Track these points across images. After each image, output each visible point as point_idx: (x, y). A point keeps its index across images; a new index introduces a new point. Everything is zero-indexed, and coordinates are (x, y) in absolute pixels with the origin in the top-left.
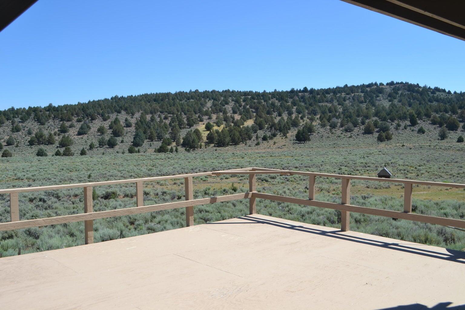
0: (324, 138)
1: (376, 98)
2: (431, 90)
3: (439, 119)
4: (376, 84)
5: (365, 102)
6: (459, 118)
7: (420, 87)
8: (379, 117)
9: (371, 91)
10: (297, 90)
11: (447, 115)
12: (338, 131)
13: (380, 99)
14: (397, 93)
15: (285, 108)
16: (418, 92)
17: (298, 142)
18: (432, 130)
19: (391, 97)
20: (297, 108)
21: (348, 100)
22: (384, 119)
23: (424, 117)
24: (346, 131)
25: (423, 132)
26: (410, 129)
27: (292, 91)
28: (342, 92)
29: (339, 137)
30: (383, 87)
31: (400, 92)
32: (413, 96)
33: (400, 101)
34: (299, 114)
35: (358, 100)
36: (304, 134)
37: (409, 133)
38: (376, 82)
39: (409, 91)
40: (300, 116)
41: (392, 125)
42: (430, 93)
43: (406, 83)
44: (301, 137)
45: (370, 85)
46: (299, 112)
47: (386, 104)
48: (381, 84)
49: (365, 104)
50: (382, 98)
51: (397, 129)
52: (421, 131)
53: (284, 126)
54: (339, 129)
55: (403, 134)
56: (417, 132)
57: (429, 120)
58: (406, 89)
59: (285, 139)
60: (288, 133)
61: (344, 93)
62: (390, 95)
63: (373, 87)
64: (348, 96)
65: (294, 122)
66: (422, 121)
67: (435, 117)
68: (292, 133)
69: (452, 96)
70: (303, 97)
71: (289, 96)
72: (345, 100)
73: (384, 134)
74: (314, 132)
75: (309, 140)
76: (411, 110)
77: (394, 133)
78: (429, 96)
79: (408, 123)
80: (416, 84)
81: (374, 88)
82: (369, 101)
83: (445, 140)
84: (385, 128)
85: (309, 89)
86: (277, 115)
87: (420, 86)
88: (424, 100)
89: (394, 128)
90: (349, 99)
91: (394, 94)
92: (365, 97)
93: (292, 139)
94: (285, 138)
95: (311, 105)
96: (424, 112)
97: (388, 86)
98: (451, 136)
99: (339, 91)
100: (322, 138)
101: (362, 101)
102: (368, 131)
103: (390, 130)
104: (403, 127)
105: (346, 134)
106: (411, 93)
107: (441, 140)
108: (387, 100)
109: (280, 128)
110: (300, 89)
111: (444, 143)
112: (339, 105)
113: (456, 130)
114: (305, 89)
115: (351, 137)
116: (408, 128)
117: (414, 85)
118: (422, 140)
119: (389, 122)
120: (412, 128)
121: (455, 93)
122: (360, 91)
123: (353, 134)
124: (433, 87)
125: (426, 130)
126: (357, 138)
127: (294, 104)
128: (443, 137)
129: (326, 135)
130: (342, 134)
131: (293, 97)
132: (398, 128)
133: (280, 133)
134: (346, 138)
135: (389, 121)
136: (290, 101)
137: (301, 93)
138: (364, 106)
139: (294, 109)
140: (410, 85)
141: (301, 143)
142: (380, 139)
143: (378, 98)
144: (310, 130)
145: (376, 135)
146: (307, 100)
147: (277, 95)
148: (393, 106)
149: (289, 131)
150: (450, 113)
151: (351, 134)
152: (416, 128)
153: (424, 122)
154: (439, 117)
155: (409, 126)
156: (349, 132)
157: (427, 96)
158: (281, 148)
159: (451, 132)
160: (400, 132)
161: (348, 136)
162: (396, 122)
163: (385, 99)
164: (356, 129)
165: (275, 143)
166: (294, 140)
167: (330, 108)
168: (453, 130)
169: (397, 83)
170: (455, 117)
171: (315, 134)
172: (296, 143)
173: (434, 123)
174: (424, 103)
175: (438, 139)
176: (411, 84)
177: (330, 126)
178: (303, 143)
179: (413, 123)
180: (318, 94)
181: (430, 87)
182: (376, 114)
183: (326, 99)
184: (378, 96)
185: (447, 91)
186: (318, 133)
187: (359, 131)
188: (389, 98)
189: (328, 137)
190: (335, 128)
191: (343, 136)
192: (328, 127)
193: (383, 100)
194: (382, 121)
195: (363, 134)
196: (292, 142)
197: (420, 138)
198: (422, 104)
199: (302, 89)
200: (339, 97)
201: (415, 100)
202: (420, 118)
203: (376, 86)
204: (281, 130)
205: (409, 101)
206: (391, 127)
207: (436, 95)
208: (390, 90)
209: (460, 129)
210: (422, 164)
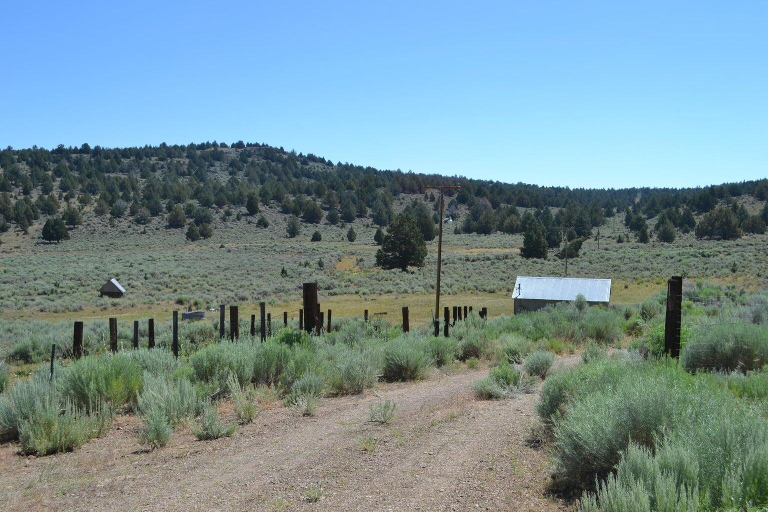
0: (96, 234)
1: (208, 168)
2: (302, 159)
3: (293, 205)
4: (215, 144)
5: (189, 175)
6: (325, 203)
7: (285, 153)
8: (198, 199)
9: (202, 157)
10: (70, 148)
11: (309, 198)
12: (124, 223)
13: (215, 169)
14: (245, 162)
15: (38, 179)
16: (279, 160)
17: (46, 241)
18: (281, 221)
19: (234, 167)
20: (61, 181)
21: (159, 169)
22: (206, 203)
23: (272, 201)
24: (138, 222)
25: (266, 225)
26: (246, 220)
27: (60, 150)
28: (152, 156)
29: (124, 232)
30: (224, 150)
31: (250, 160)
32: (269, 167)
33: (247, 175)
34: (65, 191)
35: (177, 170)
36: (57, 227)
37: (243, 226)
38: (215, 142)
39: (266, 158)
40: (64, 194)
41: (217, 213)
42: (299, 163)
43: (263, 144)
44: (52, 231)
45: (202, 147)
46: (64, 188)
47: (224, 178)
48: (223, 145)
49: (189, 177)
50: (218, 169)
51: (224, 219)
52: (263, 224)
53: (25, 213)
54: (126, 219)
55: (232, 228)
56: (255, 225)
57: (278, 206)
58: (261, 156)
59: (23, 236)
60: (31, 224)
61: (155, 158)
62: (232, 164)
63: (208, 150)
64: (162, 163)
65: (47, 206)
66: (267, 207)
67: (288, 201)
68: (37, 227)
69: (332, 169)
70: (77, 162)
71: (52, 159)
72: (154, 170)
73: (197, 229)
74: (80, 223)
75: (67, 237)
76: (256, 189)
77: (219, 227)
78: (297, 167)
79: (244, 210)
80: (279, 148)
81: (207, 152)
82: (196, 174)
83: (297, 238)
84: (205, 217)
85: (92, 147)
86: (19, 193)
87: (285, 150)
88: (286, 174)
89: (221, 218)
90: (162, 167)
91: (240, 164)
92: (190, 165)
93: (36, 236)
94: (24, 234)
95: (89, 176)
96: (273, 193)
97: (234, 149)
98: (307, 232)
99: (148, 153)
100: (92, 233)
101: (184, 172)
102: (175, 224)
103: (211, 222)
104: (235, 217)
105: (136, 228)
106: (267, 162)
107: (290, 237)
108: (226, 172)
109: (17, 215)
110: (76, 148)
111: (293, 242)
112: (143, 177)
113: (317, 223)
114: (86, 146)
115: (144, 233)
116: (244, 218)
117: (276, 149)
118: (261, 238)
119: (214, 208)
120: (249, 218)
121: (340, 164)
122: (185, 155)
123: (148, 228)
124: (305, 154)
125: (270, 222)
126: (154, 234)
127: (58, 173)
128: (293, 232)
129: (101, 229)
130: (129, 227)
131: (60, 161)
132: (227, 217)
133: (15, 225)
134: (135, 234)
135: (214, 206)
136: (53, 166)
137: (76, 153)
138: (183, 181)
139: (56, 184)
140: (268, 149)
141: (51, 243)
142: (191, 236)
143: (212, 169)
144: (72, 219)
145: (186, 229)
146: (84, 167)
147: (35, 157)
148: (233, 182)
149: (34, 221)
150: (314, 196)
151: (146, 227)
152: (255, 219)
153: (270, 209)
154: (294, 201)
155: (246, 215)
156: (143, 224)
157: (293, 168)
158: (8, 253)
159: (309, 225)
160: (228, 225)
161: (139, 232)
162: (226, 207)
163: (224, 171)
164: (156, 220)
166: (39, 238)
167: (123, 182)
168: (312, 223)
169: (249, 145)
170: (319, 203)
171: (80, 227)
172: (42, 243)
173: (285, 211)
174: (285, 178)
175: (287, 237)
176: (271, 147)
177: (111, 213)
178: (56, 244)
179: (253, 210)
180: (107, 157)
181: (301, 154)
182: (196, 195)
183: (119, 167)
184: (212, 165)
185: (327, 161)
186: (89, 225)
187: (159, 223)
188: (230, 169)
189: (103, 233)
190: (120, 217)
191: (130, 230)
192: (109, 216)
193: (219, 172)
194: (202, 206)
195: (166, 227)
196: (36, 241)
197: (258, 235)
198: (282, 181)
199: (79, 147)
200: (145, 164)
201: (272, 174)
202: (266, 203)
203: (213, 149)
204: (18, 220)
205: (262, 175)
206: (216, 216)
207: (307, 167)
208: (236, 156)
209: (324, 220)
210: (207, 274)
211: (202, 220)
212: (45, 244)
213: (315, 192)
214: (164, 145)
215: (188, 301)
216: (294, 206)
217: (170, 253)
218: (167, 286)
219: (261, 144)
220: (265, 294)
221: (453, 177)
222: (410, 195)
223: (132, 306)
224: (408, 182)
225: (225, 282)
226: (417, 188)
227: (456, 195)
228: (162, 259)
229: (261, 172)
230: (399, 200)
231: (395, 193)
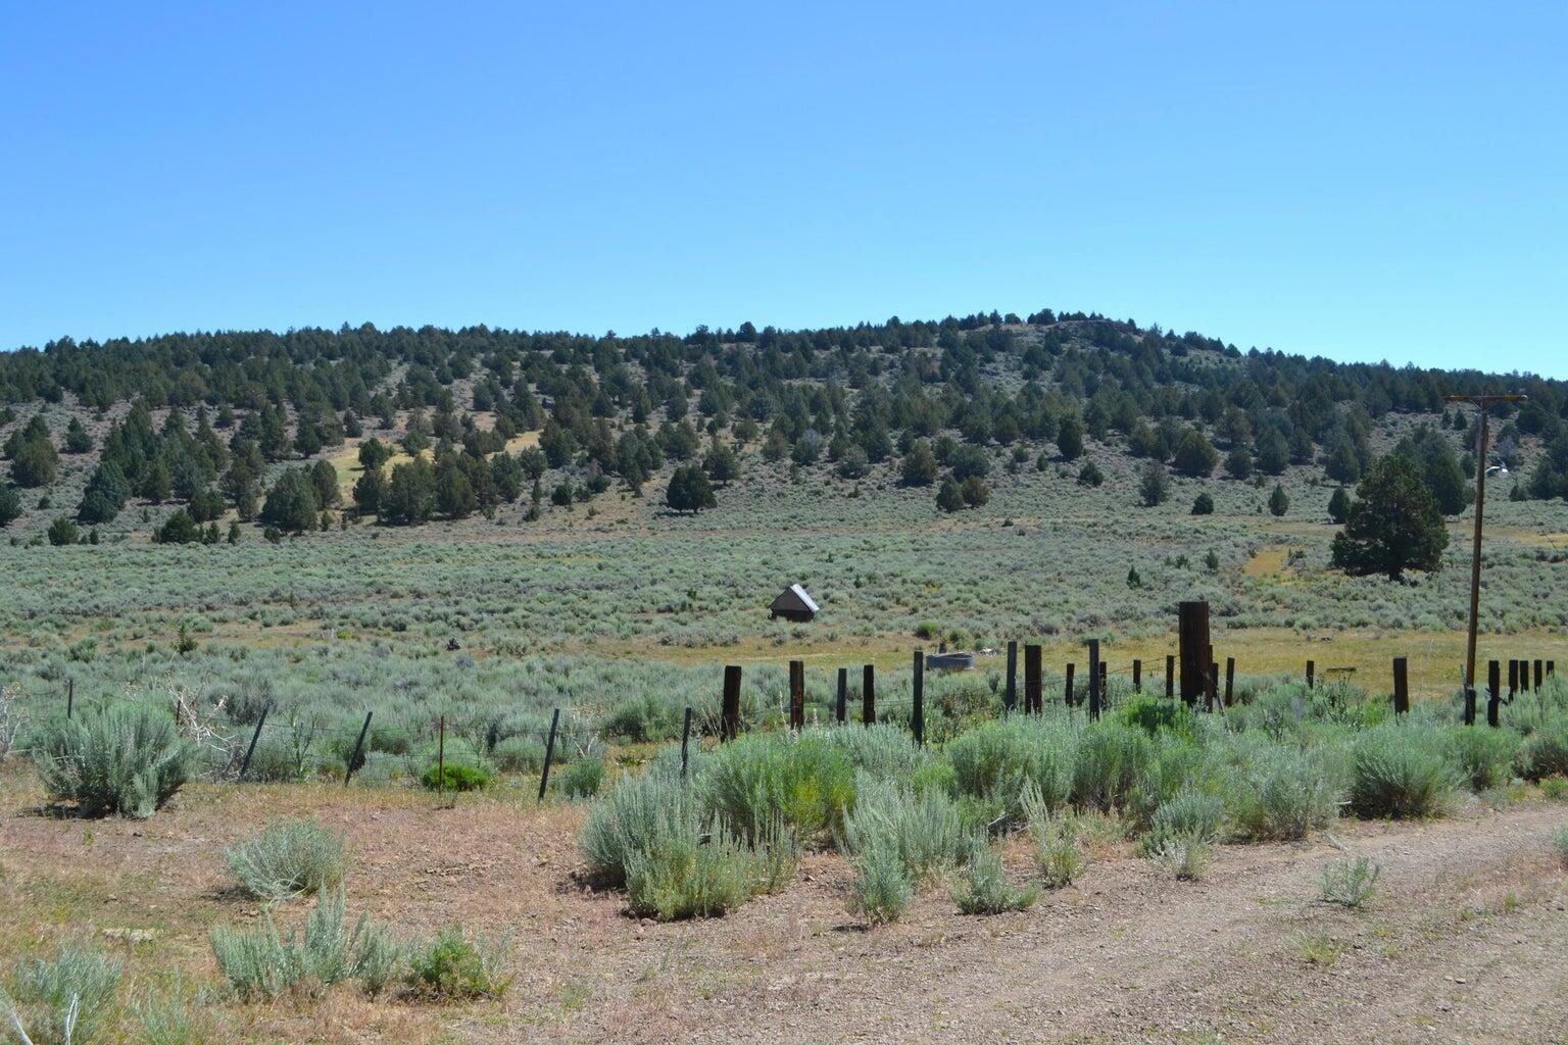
0: (766, 497)
1: (981, 365)
2: (1174, 343)
3: (1154, 438)
4: (995, 318)
5: (944, 380)
6: (1221, 434)
7: (1138, 332)
8: (961, 428)
9: (969, 343)
10: (720, 332)
11: (1188, 424)
12: (817, 476)
13: (995, 368)
14: (1055, 351)
15: (660, 393)
16: (1126, 347)
17: (674, 511)
18: (1128, 472)
19: (1033, 362)
20: (702, 395)
21: (886, 369)
22: (976, 436)
23: (1110, 431)
24: (844, 473)
25: (1096, 480)
26: (1057, 471)
27: (701, 337)
28: (873, 343)
29: (818, 493)
30: (1014, 328)
31: (1065, 347)
32: (1104, 361)
33: (1059, 378)
34: (709, 415)
35: (919, 370)
36: (693, 483)
37: (1050, 483)
38: (996, 312)
39: (1097, 343)
40: (708, 420)
41: (998, 455)
42: (1166, 352)
43: (1093, 315)
44: (684, 492)
45: (970, 323)
46: (706, 408)
47: (1012, 385)
48: (1012, 319)
49: (942, 384)
50: (1002, 367)
51: (1011, 469)
52: (1091, 477)
53: (637, 456)
54: (821, 468)
55: (1028, 486)
56: (1075, 480)
57: (1123, 441)
58: (1088, 338)
59: (634, 500)
60: (647, 478)
61: (877, 348)
62: (1030, 356)
63: (982, 329)
64: (891, 357)
65: (675, 444)
66: (1101, 443)
67: (1143, 431)
68: (657, 483)
69: (1238, 362)
70: (732, 359)
71: (686, 353)
72: (875, 371)
73: (959, 488)
74: (734, 476)
75: (711, 503)
76: (1079, 406)
77: (1002, 483)
78: (1162, 361)
79: (1053, 449)
80: (1126, 321)
81: (979, 333)
82: (957, 378)
83: (1162, 507)
84: (973, 464)
85: (759, 329)
86: (627, 418)
87: (1138, 326)
88: (1140, 374)
89: (1005, 467)
90: (892, 365)
91: (1046, 356)
92: (944, 360)
93: (656, 501)
94: (634, 497)
95: (753, 385)
96: (1113, 415)
97: (1033, 327)
98: (1182, 496)
99: (863, 338)
100: (758, 496)
101: (934, 374)
102: (915, 477)
103: (987, 473)
104: (1035, 464)
105: (841, 485)
106: (1101, 353)
107: (1146, 506)
108: (1018, 374)
109: (623, 461)
110: (729, 331)
111: (1152, 517)
112: (854, 385)
113: (1206, 475)
114: (747, 327)
115: (855, 495)
116: (1052, 466)
117: (1119, 324)
118: (1087, 506)
119: (992, 446)
120: (1063, 467)
121: (1254, 352)
122: (936, 340)
123: (864, 486)
124: (1180, 333)
125: (1106, 474)
126: (874, 498)
127: (696, 380)
128: (1153, 495)
129: (773, 486)
130: (827, 483)
131: (700, 357)
132: (1019, 465)
133: (619, 480)
134: (838, 498)
135: (993, 441)
136: (687, 367)
137: (730, 341)
138: (932, 392)
139: (693, 402)
140: (1104, 324)
141: (683, 515)
142: (947, 503)
143: (989, 367)
144: (721, 467)
145: (936, 490)
146: (743, 369)
147: (656, 351)
148: (1031, 394)
149: (653, 472)
150: (1197, 420)
151: (860, 483)
152: (1076, 468)
153: (1106, 448)
154: (1156, 431)
155: (1057, 459)
156: (853, 477)
157: (1155, 361)
158: (606, 532)
159: (1188, 480)
160: (1021, 481)
161: (846, 493)
162: (1016, 445)
163: (1013, 371)
164: (878, 470)
165: (592, 513)
166: (661, 504)
167: (817, 396)
168: (1193, 475)
169: (1064, 317)
170: (1208, 433)
171: (737, 484)
172: (666, 514)
173: (1138, 451)
174: (1137, 384)
175: (1140, 504)
176: (1108, 320)
177: (794, 457)
178: (690, 515)
179: (1070, 449)
180: (787, 348)
181: (1171, 334)
182: (956, 421)
183: (809, 366)
184: (989, 360)
185: (1226, 346)
186: (751, 479)
187: (885, 475)
188: (1025, 367)
189: (778, 495)
190: (810, 465)
191: (829, 491)
192: (789, 462)
193: (1003, 374)
194: (969, 441)
195: (898, 484)
196: (656, 509)
197: (1081, 500)
198: (1132, 389)
199: (736, 330)
200: (857, 360)
201: (1111, 376)
202: (1097, 435)
203: (991, 326)
204: (624, 470)
205: (1090, 379)
206: (996, 462)
207: (1185, 360)
208: (1036, 340)
209: (1218, 470)
210: (976, 578)
211: (969, 470)
212: (672, 515)
213: (1201, 412)
214: (895, 321)
215: (940, 633)
216: (1155, 440)
217: (904, 535)
218: (898, 602)
219: (1088, 315)
220: (1094, 621)
221: (1508, 375)
222: (1410, 417)
223: (832, 639)
224: (1404, 388)
225: (1013, 596)
226: (1425, 400)
227: (1516, 415)
228: (890, 547)
229: (1087, 372)
230: (1385, 426)
231: (1376, 412)
